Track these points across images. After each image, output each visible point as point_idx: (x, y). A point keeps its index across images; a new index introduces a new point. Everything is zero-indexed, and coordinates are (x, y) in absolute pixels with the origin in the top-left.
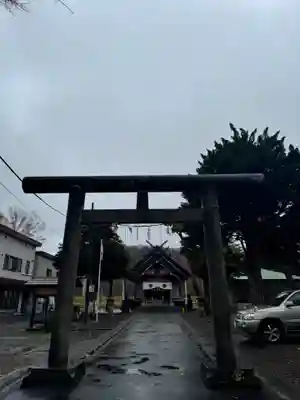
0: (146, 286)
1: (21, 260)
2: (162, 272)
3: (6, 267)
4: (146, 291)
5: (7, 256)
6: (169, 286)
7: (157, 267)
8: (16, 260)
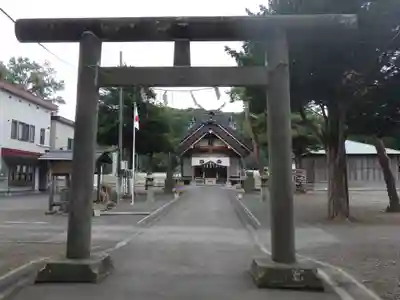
0: (196, 161)
1: (34, 127)
2: (217, 145)
3: (14, 136)
4: (197, 168)
5: (15, 123)
6: (225, 162)
7: (211, 138)
8: (26, 127)
